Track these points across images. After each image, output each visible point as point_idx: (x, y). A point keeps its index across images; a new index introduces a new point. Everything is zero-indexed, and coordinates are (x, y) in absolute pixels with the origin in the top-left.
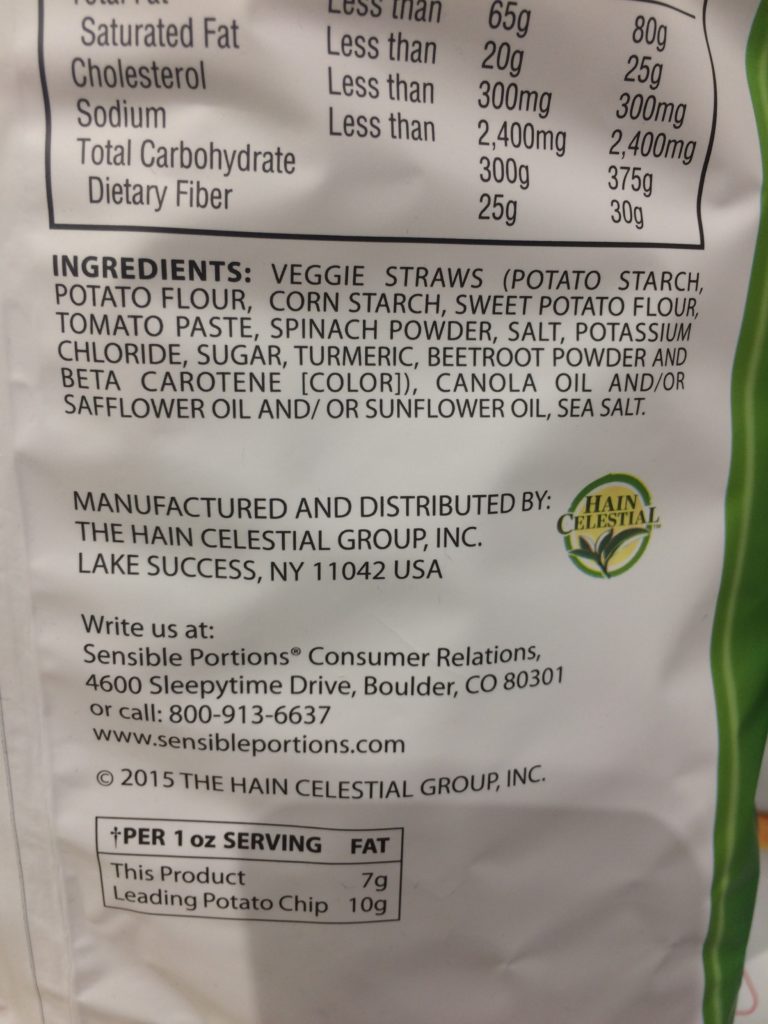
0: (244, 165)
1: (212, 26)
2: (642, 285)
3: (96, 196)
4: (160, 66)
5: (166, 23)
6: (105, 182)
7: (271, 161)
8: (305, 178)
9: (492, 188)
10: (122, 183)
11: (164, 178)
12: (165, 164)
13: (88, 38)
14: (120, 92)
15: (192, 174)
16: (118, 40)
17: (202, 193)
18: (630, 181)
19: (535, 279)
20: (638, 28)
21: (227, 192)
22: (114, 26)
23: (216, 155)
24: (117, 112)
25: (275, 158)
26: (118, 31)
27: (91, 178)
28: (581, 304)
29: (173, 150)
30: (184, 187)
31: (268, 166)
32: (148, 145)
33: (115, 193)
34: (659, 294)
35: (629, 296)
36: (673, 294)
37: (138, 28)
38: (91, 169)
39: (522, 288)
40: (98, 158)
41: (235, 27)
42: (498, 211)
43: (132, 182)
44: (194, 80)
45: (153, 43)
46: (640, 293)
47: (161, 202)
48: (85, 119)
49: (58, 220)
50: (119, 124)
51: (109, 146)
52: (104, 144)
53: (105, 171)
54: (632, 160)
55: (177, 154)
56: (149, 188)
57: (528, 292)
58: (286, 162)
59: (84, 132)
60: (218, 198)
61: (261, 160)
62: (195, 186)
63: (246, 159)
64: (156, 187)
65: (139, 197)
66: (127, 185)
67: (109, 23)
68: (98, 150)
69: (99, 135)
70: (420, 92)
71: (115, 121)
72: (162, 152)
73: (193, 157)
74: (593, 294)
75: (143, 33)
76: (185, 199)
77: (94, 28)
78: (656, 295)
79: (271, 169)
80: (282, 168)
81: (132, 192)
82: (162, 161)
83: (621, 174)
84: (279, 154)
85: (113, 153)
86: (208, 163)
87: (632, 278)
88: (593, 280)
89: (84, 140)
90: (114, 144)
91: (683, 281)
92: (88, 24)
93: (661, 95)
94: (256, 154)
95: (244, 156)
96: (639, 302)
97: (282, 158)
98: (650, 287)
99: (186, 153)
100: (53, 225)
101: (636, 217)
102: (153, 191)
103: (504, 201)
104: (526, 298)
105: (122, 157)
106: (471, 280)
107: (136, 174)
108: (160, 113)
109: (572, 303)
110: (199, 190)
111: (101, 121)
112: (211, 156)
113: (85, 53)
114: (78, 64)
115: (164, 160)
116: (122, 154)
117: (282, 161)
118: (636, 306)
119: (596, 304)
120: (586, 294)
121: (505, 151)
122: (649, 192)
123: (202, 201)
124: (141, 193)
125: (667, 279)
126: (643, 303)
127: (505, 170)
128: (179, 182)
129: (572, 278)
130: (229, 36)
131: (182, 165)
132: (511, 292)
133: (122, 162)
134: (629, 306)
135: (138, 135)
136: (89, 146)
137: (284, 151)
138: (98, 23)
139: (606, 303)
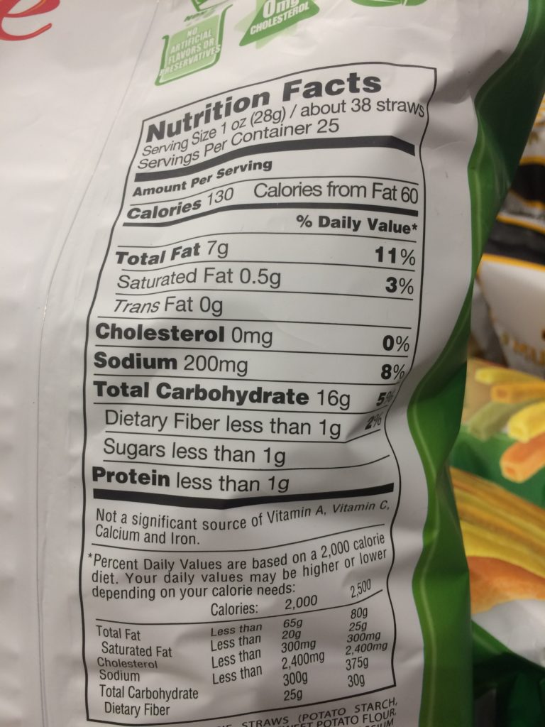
0: (175, 697)
1: (159, 649)
2: (366, 710)
3: (108, 710)
4: (137, 662)
5: (140, 648)
6: (112, 705)
7: (187, 694)
8: (203, 701)
9: (290, 687)
10: (120, 705)
11: (139, 703)
12: (139, 697)
13: (105, 650)
14: (119, 668)
15: (152, 701)
16: (118, 651)
17: (156, 709)
18: (357, 663)
19: (314, 717)
20: (353, 614)
21: (167, 708)
22: (116, 646)
23: (162, 693)
24: (118, 675)
25: (189, 693)
26: (118, 648)
27: (106, 703)
28: (337, 722)
29: (143, 691)
30: (148, 707)
31: (186, 696)
32: (132, 688)
33: (117, 709)
34: (375, 712)
35: (360, 715)
36: (382, 711)
37: (127, 648)
38: (106, 699)
39: (308, 720)
40: (109, 694)
41: (170, 650)
42: (293, 696)
43: (125, 705)
44: (154, 666)
45: (134, 654)
46: (366, 712)
47: (137, 714)
48: (103, 677)
49: (90, 718)
50: (118, 679)
51: (114, 689)
52: (112, 688)
53: (111, 700)
54: (357, 655)
55: (145, 693)
56: (132, 707)
57: (310, 721)
58: (194, 694)
59: (103, 682)
60: (163, 711)
61: (182, 694)
62: (153, 706)
63: (176, 694)
64: (135, 707)
65: (128, 711)
66: (122, 706)
67: (114, 645)
68: (109, 691)
69: (110, 684)
70: (254, 655)
71: (117, 678)
72: (138, 692)
73: (152, 694)
74: (343, 717)
75: (129, 650)
76: (148, 712)
77: (108, 646)
78: (373, 713)
79: (187, 697)
80: (192, 696)
81: (124, 709)
82: (138, 696)
83: (352, 662)
84: (191, 691)
85: (116, 692)
86: (159, 696)
87: (361, 708)
88: (342, 712)
89: (103, 686)
90: (116, 688)
91: (386, 704)
92: (105, 644)
93: (367, 632)
94: (180, 692)
95: (175, 693)
96: (365, 717)
97: (192, 693)
98: (370, 710)
99: (149, 693)
100: (88, 719)
101: (360, 680)
102: (134, 709)
103: (296, 692)
104: (310, 724)
105: (120, 694)
106: (283, 721)
107: (127, 701)
108: (137, 676)
109: (333, 722)
110: (154, 708)
111: (110, 677)
112: (160, 693)
113: (104, 656)
114: (100, 659)
115: (139, 695)
116: (120, 693)
117: (193, 694)
118: (364, 719)
119: (345, 721)
120: (339, 717)
121: (294, 669)
122: (366, 666)
123: (156, 712)
124: (128, 710)
125: (378, 705)
126: (368, 717)
127: (296, 678)
128: (146, 704)
129: (332, 713)
130: (167, 653)
131: (147, 697)
132: (302, 722)
133: (120, 696)
134: (361, 719)
135: (127, 684)
136: (105, 688)
137: (193, 690)
138: (109, 644)
139: (349, 719)
